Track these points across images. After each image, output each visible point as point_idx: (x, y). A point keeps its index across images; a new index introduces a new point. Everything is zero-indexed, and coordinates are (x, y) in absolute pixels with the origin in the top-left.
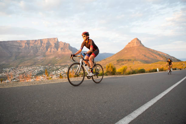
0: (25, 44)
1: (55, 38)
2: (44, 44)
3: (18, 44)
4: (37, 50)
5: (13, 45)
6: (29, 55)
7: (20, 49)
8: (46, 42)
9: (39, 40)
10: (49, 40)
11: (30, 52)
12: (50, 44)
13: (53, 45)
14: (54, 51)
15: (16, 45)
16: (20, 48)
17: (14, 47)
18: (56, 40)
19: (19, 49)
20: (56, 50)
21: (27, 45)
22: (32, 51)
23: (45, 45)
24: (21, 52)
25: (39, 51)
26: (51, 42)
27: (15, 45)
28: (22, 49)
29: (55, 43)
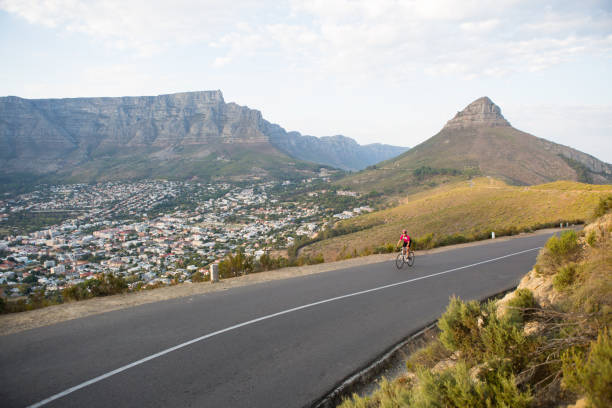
0: (118, 109)
1: (215, 92)
2: (178, 111)
3: (95, 110)
4: (156, 130)
5: (80, 112)
6: (129, 145)
7: (103, 125)
8: (184, 104)
9: (160, 97)
10: (193, 97)
11: (134, 135)
12: (197, 112)
13: (208, 114)
14: (208, 135)
15: (89, 111)
16: (102, 121)
17: (85, 117)
18: (218, 97)
19: (98, 125)
20: (217, 132)
21: (122, 113)
22: (139, 133)
23: (181, 115)
24: (105, 136)
25: (163, 132)
26: (200, 105)
27: (86, 113)
28: (106, 124)
29: (213, 109)
